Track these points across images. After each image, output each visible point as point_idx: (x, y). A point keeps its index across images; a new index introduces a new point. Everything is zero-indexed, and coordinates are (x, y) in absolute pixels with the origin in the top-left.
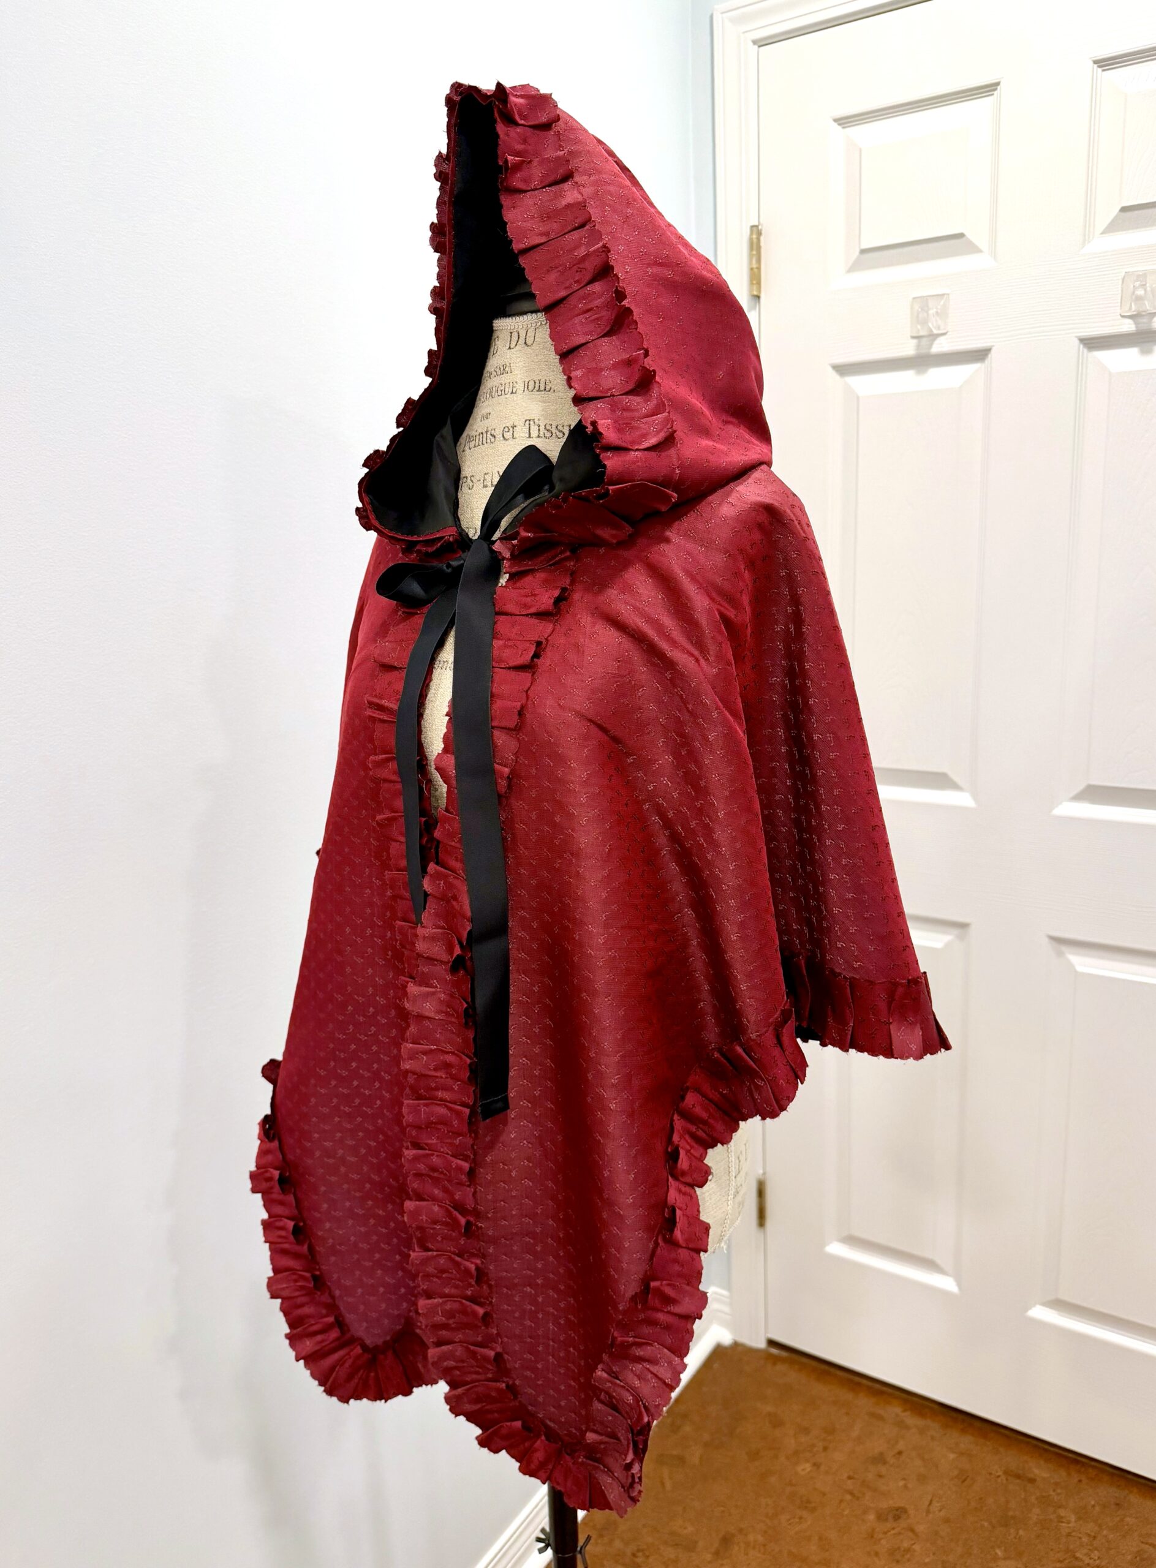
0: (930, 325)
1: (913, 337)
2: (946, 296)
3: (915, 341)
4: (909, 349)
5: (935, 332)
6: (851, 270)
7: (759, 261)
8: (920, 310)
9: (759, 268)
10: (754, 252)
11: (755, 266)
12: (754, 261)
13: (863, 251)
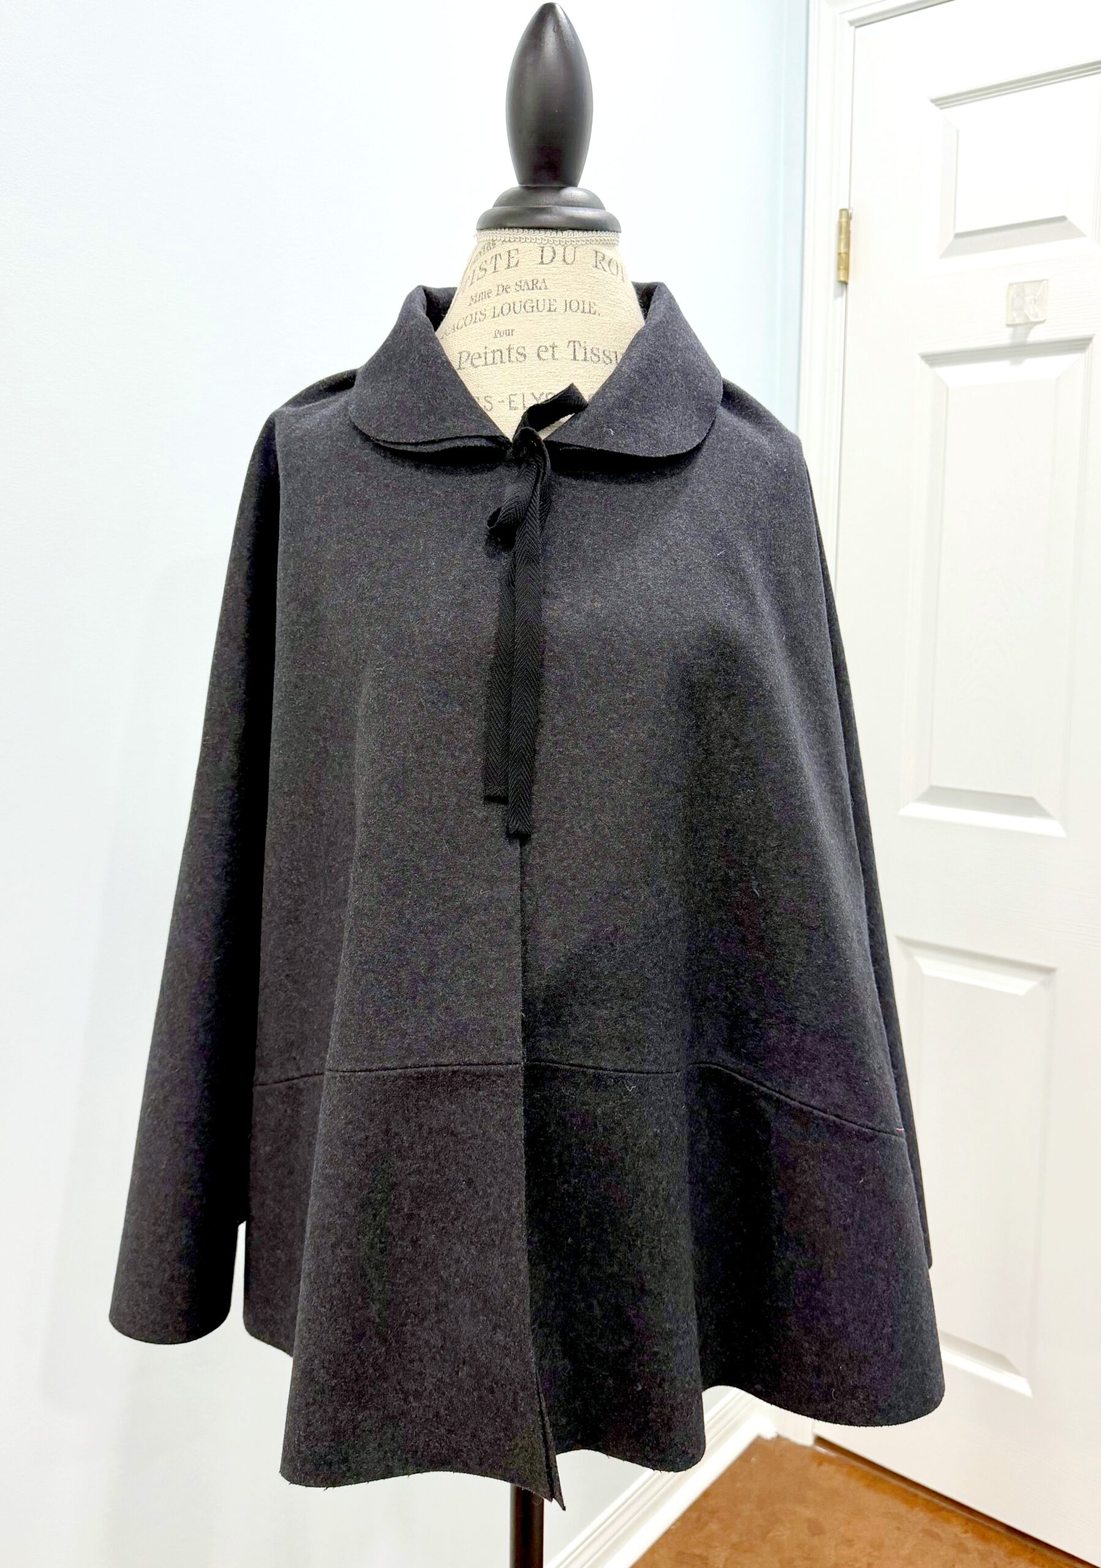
0: (1026, 312)
1: (1008, 326)
2: (1044, 282)
3: (1011, 329)
4: (1004, 338)
5: (1033, 319)
6: (944, 255)
7: (848, 245)
8: (1015, 296)
9: (847, 254)
10: (843, 236)
11: (843, 250)
12: (842, 245)
13: (958, 236)
